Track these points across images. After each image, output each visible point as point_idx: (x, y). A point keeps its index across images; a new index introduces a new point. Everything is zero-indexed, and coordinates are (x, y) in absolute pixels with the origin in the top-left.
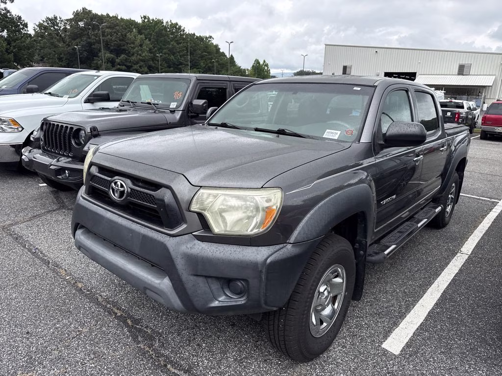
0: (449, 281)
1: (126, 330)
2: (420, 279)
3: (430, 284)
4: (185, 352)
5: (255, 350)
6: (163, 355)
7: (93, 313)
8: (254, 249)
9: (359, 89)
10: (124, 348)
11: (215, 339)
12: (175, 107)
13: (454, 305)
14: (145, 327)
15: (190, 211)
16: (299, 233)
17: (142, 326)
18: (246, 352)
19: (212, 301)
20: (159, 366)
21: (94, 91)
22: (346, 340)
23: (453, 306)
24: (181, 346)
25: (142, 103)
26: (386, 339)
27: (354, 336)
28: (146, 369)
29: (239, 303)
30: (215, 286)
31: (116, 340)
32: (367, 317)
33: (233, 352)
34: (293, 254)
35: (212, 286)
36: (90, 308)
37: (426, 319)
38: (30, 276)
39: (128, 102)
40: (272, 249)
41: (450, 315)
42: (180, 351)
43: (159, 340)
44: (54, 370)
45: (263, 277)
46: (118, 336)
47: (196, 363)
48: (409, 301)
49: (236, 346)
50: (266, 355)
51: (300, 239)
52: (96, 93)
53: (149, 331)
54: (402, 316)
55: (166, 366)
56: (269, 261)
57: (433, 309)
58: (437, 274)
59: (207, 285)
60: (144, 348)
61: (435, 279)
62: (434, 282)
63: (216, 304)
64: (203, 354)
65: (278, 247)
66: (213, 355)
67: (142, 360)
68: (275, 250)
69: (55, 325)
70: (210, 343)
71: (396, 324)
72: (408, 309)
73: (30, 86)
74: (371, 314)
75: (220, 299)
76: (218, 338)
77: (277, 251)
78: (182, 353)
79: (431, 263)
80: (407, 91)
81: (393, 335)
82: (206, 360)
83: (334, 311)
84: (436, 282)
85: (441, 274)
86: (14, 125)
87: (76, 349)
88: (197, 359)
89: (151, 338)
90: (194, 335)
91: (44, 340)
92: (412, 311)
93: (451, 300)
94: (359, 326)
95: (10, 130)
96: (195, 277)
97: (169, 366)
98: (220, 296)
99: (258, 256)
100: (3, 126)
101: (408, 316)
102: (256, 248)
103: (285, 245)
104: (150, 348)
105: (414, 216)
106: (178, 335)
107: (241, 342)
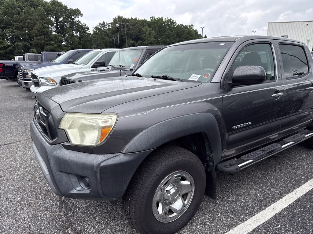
0: (307, 191)
1: (58, 203)
2: (282, 188)
3: (289, 191)
4: (83, 221)
5: (128, 226)
6: (70, 221)
7: (47, 190)
8: (94, 156)
9: (223, 44)
10: (51, 213)
11: (107, 215)
12: (133, 67)
13: (302, 211)
14: (70, 203)
15: (60, 129)
16: (130, 146)
17: (69, 201)
18: (121, 227)
19: (72, 189)
20: (64, 228)
21: (97, 61)
22: (197, 227)
23: (300, 211)
24: (84, 217)
25: (117, 66)
26: (229, 230)
27: (204, 225)
28: (55, 229)
29: (87, 192)
30: (74, 180)
31: (50, 208)
32: (222, 212)
33: (113, 225)
34: (123, 161)
35: (71, 179)
36: (47, 187)
37: (271, 219)
38: (28, 166)
39: (111, 66)
40: (107, 156)
41: (294, 218)
42: (81, 220)
43: (73, 211)
44: (7, 222)
45: (98, 176)
46: (52, 206)
47: (86, 230)
48: (263, 204)
49: (117, 222)
50: (134, 231)
51: (130, 150)
52: (98, 61)
53: (71, 205)
54: (252, 214)
55: (67, 228)
56: (102, 165)
57: (281, 212)
58: (298, 185)
59: (69, 179)
60: (62, 216)
61: (294, 189)
62: (293, 191)
63: (74, 191)
64: (93, 224)
65: (112, 155)
66: (99, 225)
67: (56, 223)
68: (109, 157)
69: (23, 195)
70: (102, 217)
71: (243, 220)
72: (260, 209)
73: (70, 60)
74: (227, 210)
75: (77, 189)
76: (109, 215)
77: (110, 158)
78: (82, 221)
79: (298, 176)
80: (270, 44)
81: (236, 229)
82: (94, 228)
83: (184, 205)
84: (295, 191)
85: (302, 185)
86: (52, 81)
87: (25, 211)
88: (88, 227)
89: (70, 209)
90: (96, 210)
91: (12, 203)
92: (262, 212)
93: (300, 206)
94: (213, 218)
95: (50, 85)
96: (60, 173)
97: (69, 229)
98: (77, 187)
99: (95, 161)
100: (47, 83)
101: (256, 215)
102: (96, 155)
103: (118, 154)
104: (65, 215)
105: (284, 140)
106: (86, 210)
107: (122, 219)
